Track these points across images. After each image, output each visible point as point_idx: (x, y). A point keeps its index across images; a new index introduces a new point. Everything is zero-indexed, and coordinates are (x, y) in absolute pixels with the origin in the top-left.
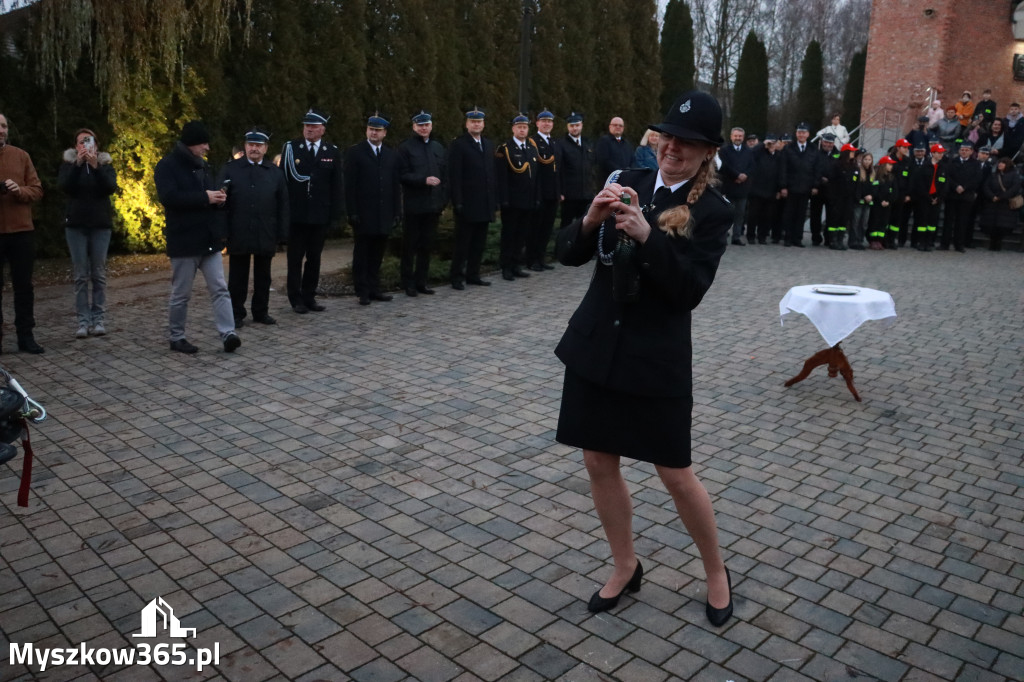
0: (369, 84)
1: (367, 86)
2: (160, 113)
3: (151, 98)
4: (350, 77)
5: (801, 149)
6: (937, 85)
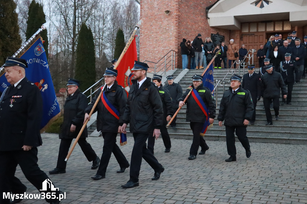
6: (175, 49)
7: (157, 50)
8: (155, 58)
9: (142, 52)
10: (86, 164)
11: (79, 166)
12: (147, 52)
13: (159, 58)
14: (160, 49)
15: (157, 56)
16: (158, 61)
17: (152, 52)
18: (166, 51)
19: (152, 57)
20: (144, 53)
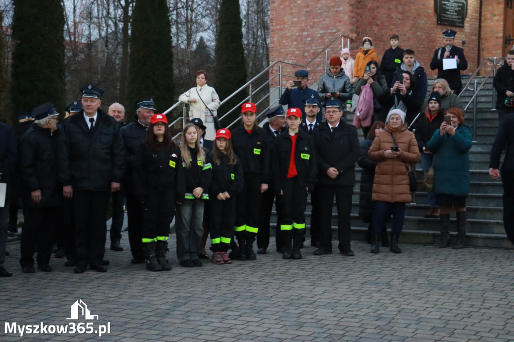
5: (89, 125)
6: (349, 32)
7: (309, 35)
8: (304, 55)
9: (275, 39)
10: (120, 297)
11: (104, 303)
12: (286, 40)
13: (313, 54)
14: (317, 32)
15: (309, 48)
16: (310, 60)
17: (296, 40)
18: (330, 38)
19: (297, 52)
20: (279, 41)
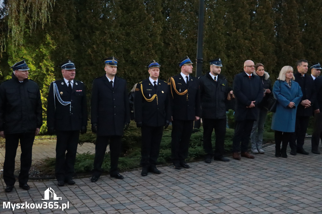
0: (164, 42)
1: (163, 44)
2: (31, 59)
3: (25, 52)
4: (150, 39)
